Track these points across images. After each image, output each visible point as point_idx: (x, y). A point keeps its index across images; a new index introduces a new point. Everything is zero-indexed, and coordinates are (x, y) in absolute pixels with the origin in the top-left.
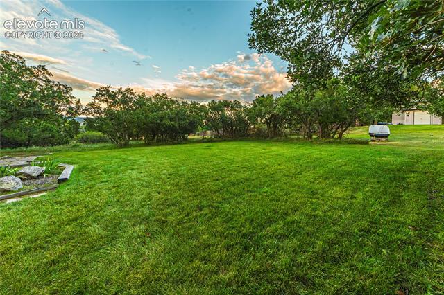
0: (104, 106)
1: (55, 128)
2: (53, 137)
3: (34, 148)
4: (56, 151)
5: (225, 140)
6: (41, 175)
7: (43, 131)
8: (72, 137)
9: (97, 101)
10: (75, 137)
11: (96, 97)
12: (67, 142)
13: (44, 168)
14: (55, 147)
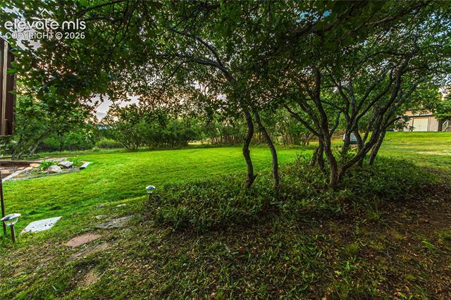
0: (116, 119)
1: (80, 137)
2: (79, 143)
3: (65, 152)
4: (81, 154)
5: (220, 146)
6: (71, 167)
7: (71, 139)
8: (94, 144)
9: (110, 115)
10: (96, 144)
11: (109, 113)
12: (90, 148)
13: (72, 163)
14: (81, 152)
